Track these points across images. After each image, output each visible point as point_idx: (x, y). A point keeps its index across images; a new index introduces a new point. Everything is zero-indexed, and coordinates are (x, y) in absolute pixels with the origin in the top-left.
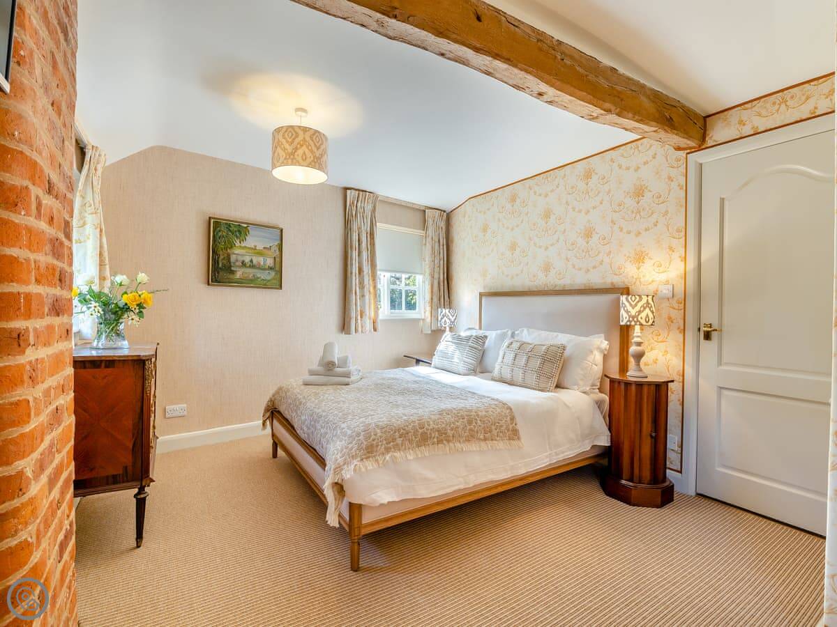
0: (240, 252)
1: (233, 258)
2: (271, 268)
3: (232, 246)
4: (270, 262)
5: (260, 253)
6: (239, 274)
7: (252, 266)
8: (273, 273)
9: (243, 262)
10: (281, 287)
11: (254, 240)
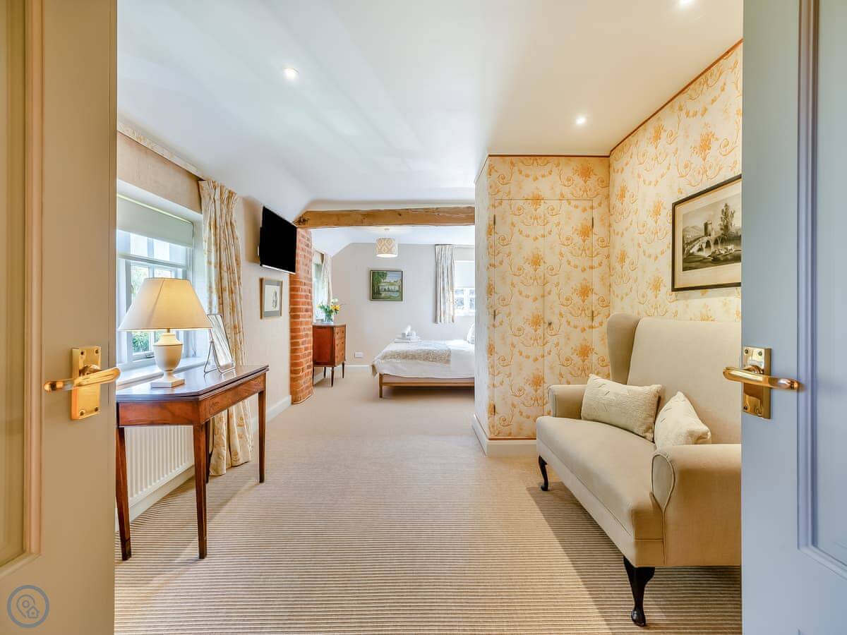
0: (383, 285)
1: (381, 288)
2: (397, 291)
3: (380, 282)
4: (397, 288)
5: (392, 284)
6: (383, 295)
7: (389, 291)
8: (398, 293)
9: (385, 289)
10: (402, 300)
11: (390, 278)
